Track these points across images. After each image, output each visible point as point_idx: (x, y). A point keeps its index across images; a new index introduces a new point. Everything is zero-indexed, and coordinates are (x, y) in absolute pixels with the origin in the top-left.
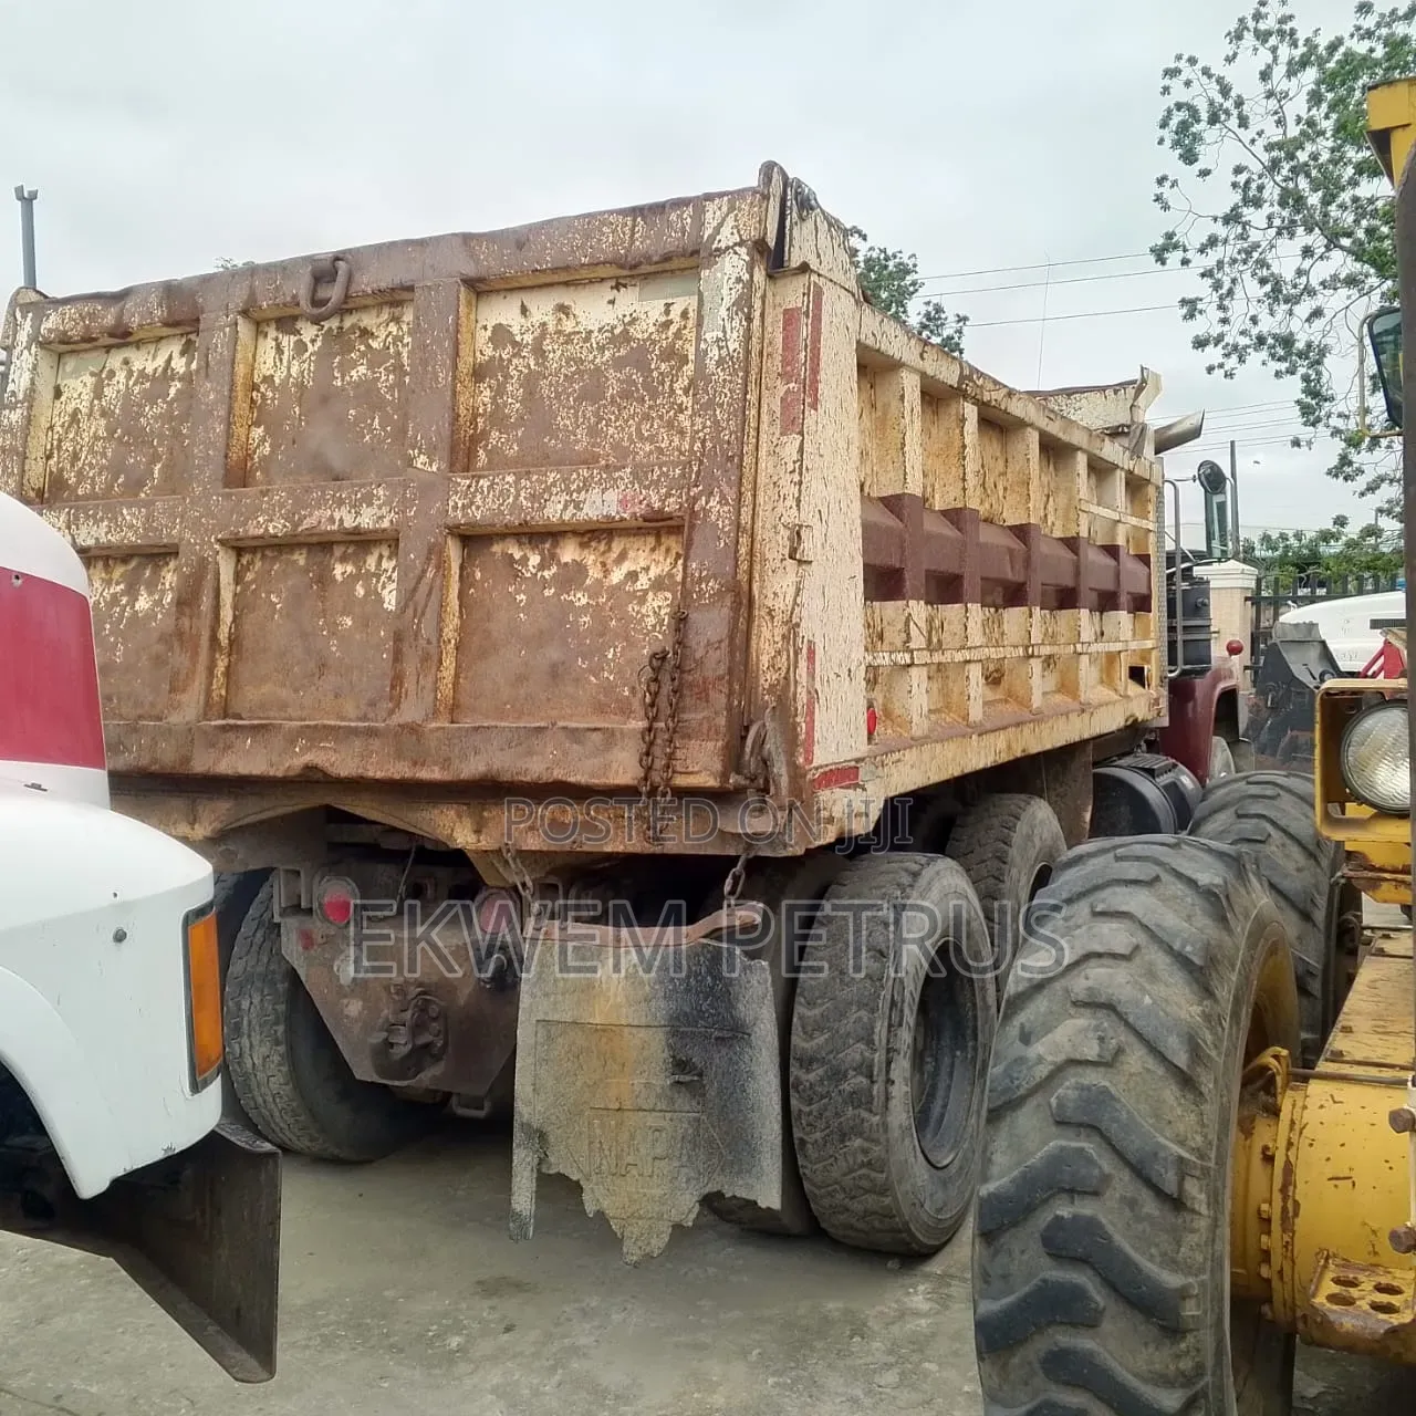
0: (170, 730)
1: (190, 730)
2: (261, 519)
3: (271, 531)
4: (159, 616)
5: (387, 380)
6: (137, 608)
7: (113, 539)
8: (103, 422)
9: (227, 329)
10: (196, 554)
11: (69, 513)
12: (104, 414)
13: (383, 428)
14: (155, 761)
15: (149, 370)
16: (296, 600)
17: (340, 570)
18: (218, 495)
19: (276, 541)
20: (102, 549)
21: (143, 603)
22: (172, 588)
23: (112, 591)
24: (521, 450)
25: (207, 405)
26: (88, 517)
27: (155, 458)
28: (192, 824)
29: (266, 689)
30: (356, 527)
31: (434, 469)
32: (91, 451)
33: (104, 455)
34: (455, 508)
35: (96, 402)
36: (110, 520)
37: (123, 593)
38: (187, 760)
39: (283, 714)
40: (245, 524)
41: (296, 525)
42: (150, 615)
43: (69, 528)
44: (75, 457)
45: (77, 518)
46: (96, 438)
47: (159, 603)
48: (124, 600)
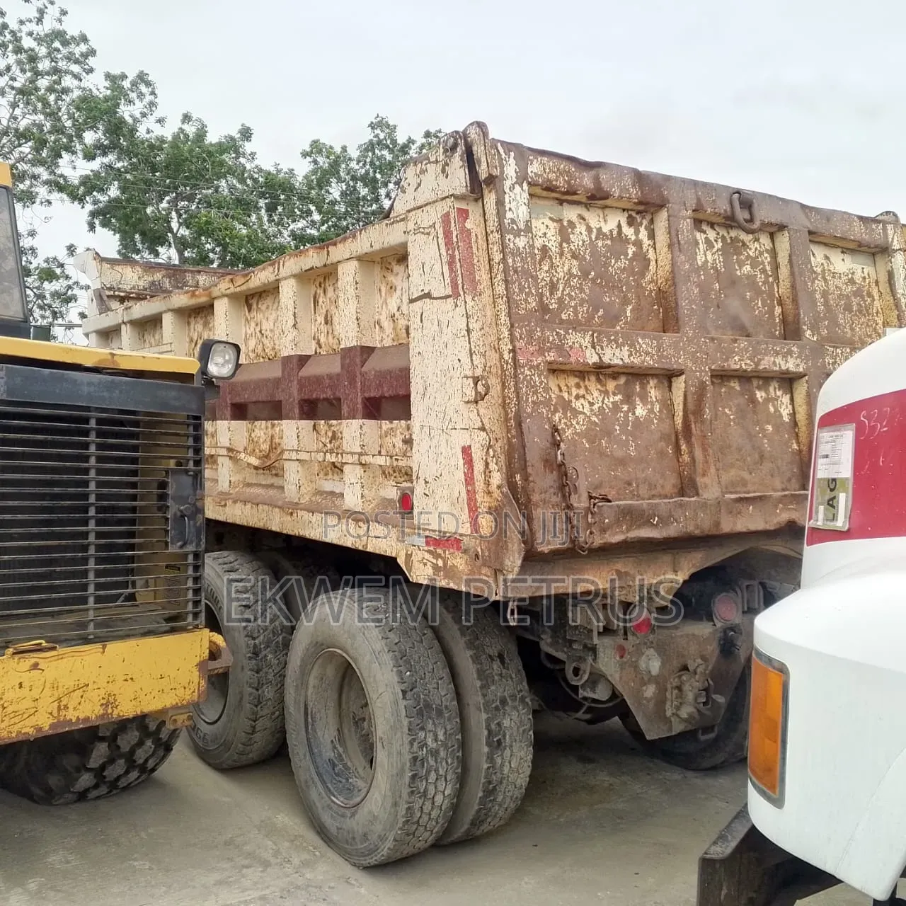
0: (705, 503)
1: (719, 503)
2: (736, 358)
3: (744, 367)
4: (655, 421)
5: (761, 278)
6: (637, 414)
7: (635, 361)
8: (575, 263)
9: (688, 220)
10: (697, 378)
11: (592, 335)
12: (574, 256)
13: (764, 307)
14: (697, 527)
15: (606, 229)
16: (741, 414)
17: (760, 395)
18: (705, 338)
19: (745, 374)
20: (626, 367)
21: (640, 411)
22: (657, 401)
23: (611, 400)
24: (828, 333)
25: (684, 271)
26: (610, 341)
27: (625, 301)
28: (675, 571)
29: (733, 472)
30: (787, 369)
31: (815, 339)
32: (566, 285)
33: (582, 290)
34: (829, 364)
35: (565, 245)
36: (630, 346)
37: (622, 402)
38: (717, 524)
39: (745, 489)
40: (727, 360)
41: (757, 364)
42: (648, 420)
43: (594, 347)
44: (553, 287)
45: (600, 341)
46: (571, 275)
47: (651, 411)
48: (625, 408)
